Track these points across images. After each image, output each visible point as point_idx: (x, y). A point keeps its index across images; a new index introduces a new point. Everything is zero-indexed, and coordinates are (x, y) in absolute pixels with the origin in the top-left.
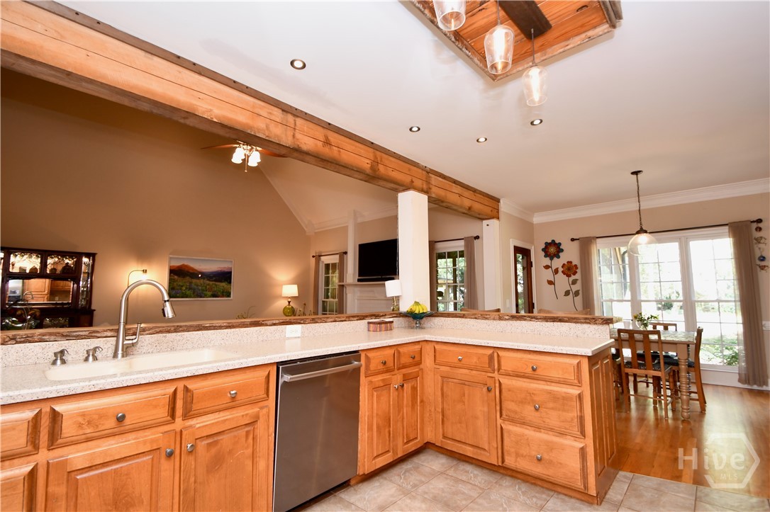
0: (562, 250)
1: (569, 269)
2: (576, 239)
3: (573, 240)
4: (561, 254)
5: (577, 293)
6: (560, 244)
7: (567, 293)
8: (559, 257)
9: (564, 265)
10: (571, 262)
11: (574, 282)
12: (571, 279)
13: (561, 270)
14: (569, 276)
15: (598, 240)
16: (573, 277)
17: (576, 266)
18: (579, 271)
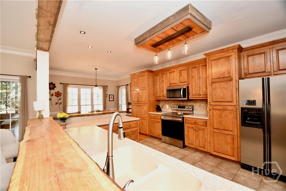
0: (56, 87)
1: (58, 94)
2: (62, 84)
3: (61, 83)
4: (55, 88)
5: (60, 103)
6: (55, 84)
7: (57, 103)
8: (54, 89)
9: (56, 93)
10: (59, 92)
11: (60, 99)
12: (59, 98)
13: (54, 94)
14: (58, 97)
15: (70, 85)
16: (59, 97)
17: (61, 93)
18: (62, 95)
